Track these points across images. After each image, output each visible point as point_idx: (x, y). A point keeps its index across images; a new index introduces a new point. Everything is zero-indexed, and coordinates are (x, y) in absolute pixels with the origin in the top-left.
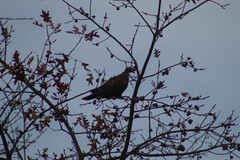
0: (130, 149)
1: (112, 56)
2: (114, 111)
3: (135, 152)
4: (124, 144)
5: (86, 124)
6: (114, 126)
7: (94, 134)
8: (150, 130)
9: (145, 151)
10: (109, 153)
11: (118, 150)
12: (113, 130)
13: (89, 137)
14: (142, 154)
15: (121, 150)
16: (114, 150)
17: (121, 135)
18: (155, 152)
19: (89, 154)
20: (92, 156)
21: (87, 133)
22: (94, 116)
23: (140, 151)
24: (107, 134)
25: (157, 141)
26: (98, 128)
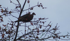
0: (17, 38)
1: (11, 2)
2: (12, 23)
3: (19, 39)
4: (15, 36)
6: (12, 29)
7: (3, 32)
8: (25, 31)
9: (23, 38)
10: (9, 39)
11: (13, 38)
13: (1, 33)
15: (14, 38)
16: (11, 38)
17: (14, 32)
18: (27, 39)
19: (1, 40)
22: (3, 25)
23: (21, 39)
24: (8, 32)
25: (28, 35)
26: (5, 30)
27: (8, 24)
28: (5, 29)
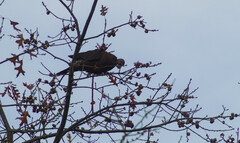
0: (68, 125)
1: (48, 13)
2: (50, 79)
3: (74, 128)
4: (61, 119)
5: (16, 95)
6: (50, 98)
7: (25, 106)
8: (93, 103)
9: (86, 127)
10: (44, 129)
11: (54, 126)
12: (48, 102)
13: (20, 111)
14: (83, 131)
15: (58, 126)
16: (50, 125)
17: (58, 108)
18: (98, 128)
19: (19, 131)
20: (23, 132)
21: (17, 105)
22: (25, 85)
23: (80, 127)
24: (40, 107)
25: (101, 115)
26: (31, 100)
27: (40, 80)
28: (31, 97)
